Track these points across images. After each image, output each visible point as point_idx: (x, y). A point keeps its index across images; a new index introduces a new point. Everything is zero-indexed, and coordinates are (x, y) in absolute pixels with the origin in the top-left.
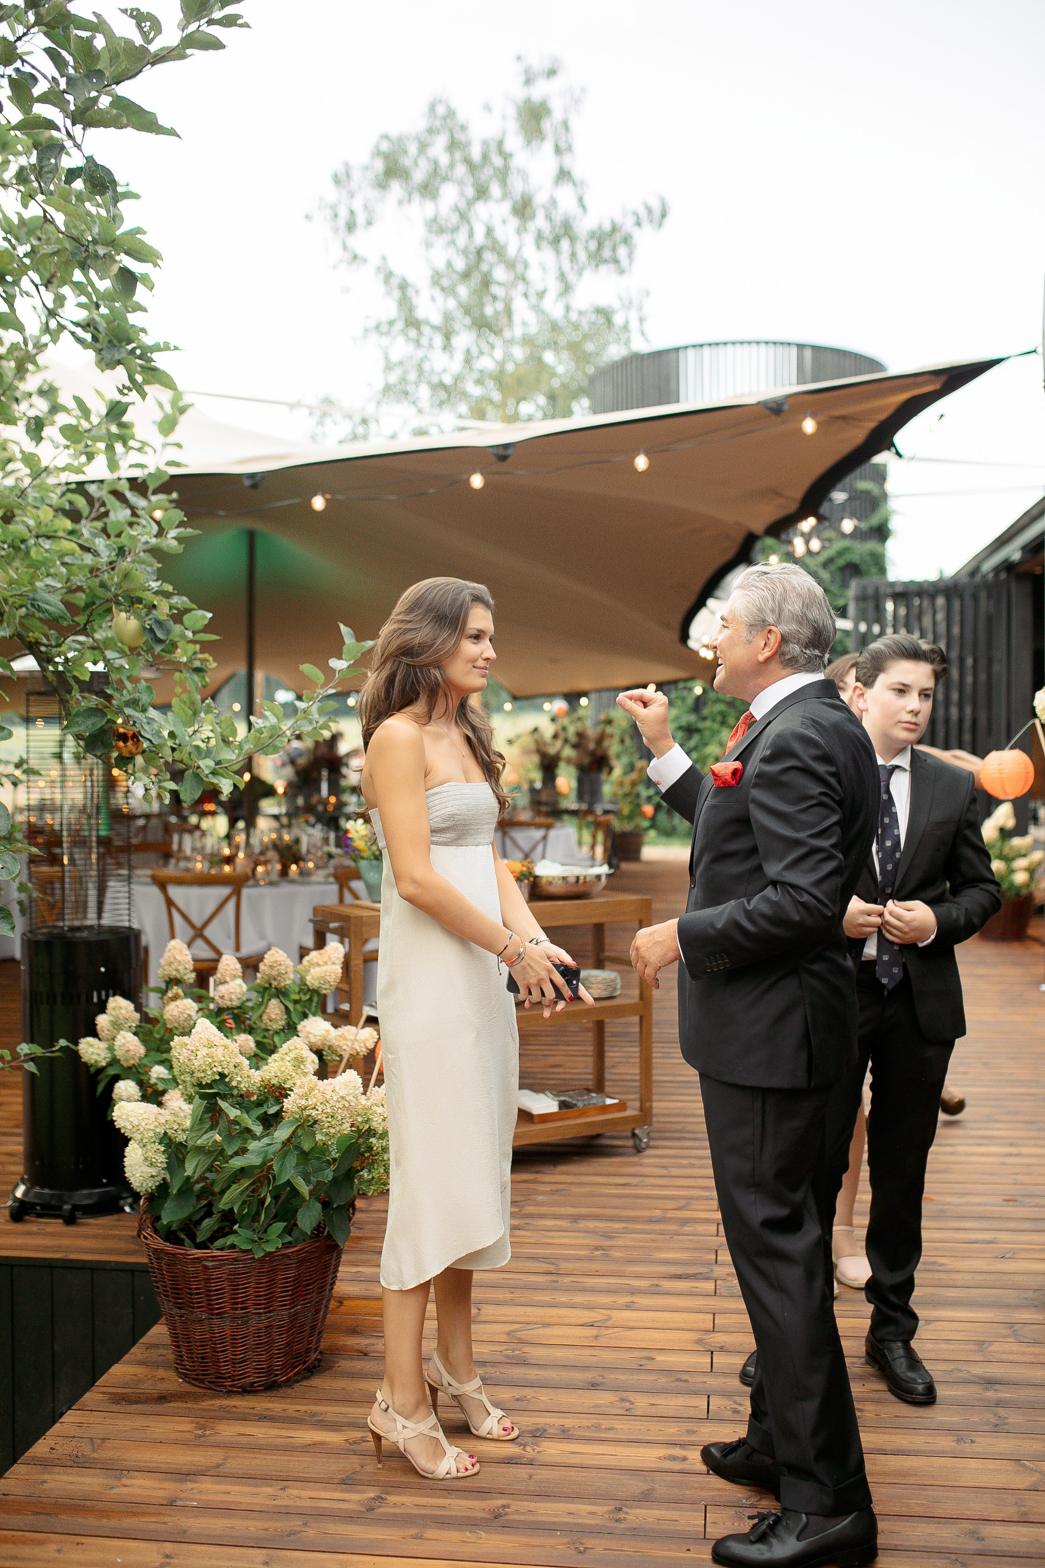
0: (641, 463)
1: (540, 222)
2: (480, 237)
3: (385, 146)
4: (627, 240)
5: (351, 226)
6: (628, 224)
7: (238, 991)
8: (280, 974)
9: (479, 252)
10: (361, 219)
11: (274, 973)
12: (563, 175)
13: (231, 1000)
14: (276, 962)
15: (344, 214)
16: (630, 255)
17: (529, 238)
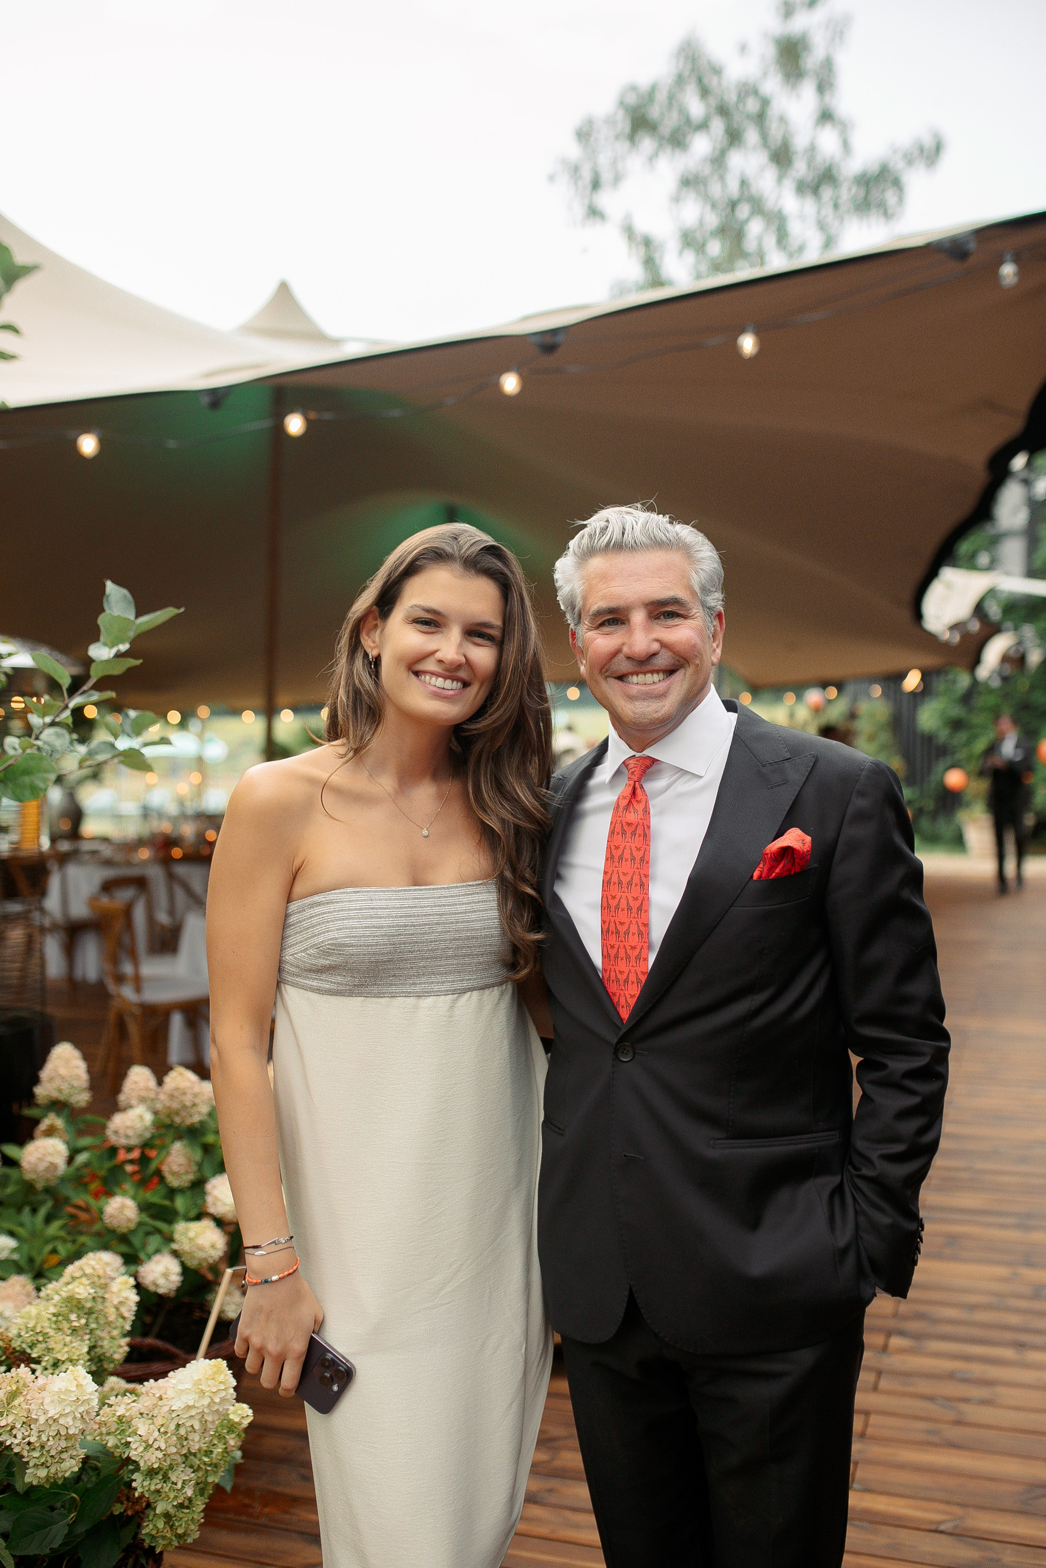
0: (748, 344)
1: (800, 168)
2: (733, 187)
3: (632, 99)
4: (897, 183)
5: (596, 184)
6: (898, 164)
7: (139, 1125)
8: (184, 1107)
9: (733, 205)
10: (606, 176)
11: (175, 1105)
12: (826, 116)
13: (127, 1137)
14: (177, 1089)
15: (587, 174)
16: (901, 200)
17: (789, 185)
